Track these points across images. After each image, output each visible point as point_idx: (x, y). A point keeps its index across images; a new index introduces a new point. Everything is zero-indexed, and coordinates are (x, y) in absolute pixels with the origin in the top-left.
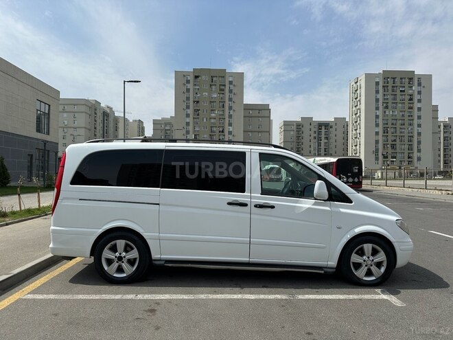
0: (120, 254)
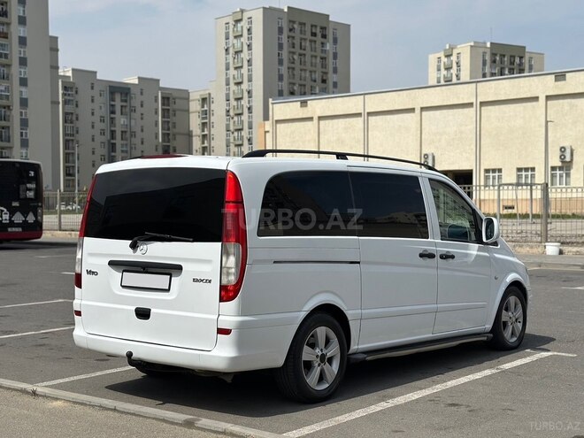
0: (317, 356)
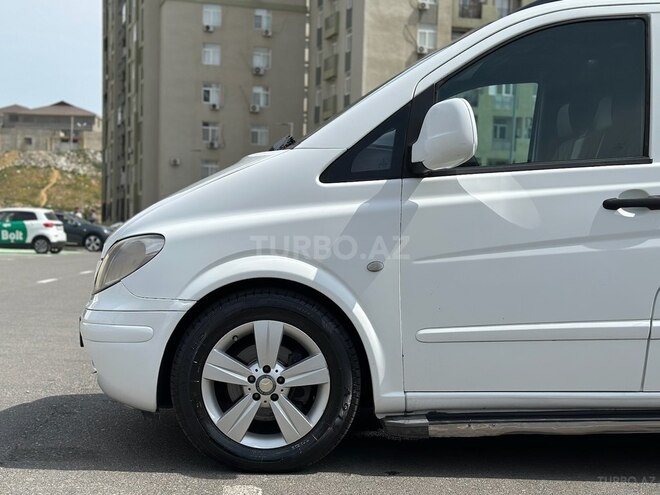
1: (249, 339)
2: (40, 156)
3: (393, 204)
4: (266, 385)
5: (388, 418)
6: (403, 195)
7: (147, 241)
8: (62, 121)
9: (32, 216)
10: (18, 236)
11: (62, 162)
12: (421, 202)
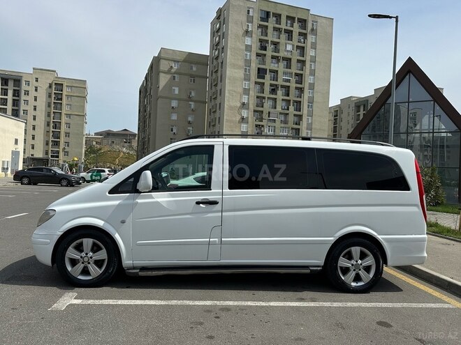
1: (81, 244)
2: (117, 147)
3: (130, 202)
4: (86, 259)
5: (128, 269)
6: (134, 199)
7: (50, 211)
8: (125, 135)
9: (104, 171)
10: (99, 178)
11: (124, 149)
12: (139, 201)
